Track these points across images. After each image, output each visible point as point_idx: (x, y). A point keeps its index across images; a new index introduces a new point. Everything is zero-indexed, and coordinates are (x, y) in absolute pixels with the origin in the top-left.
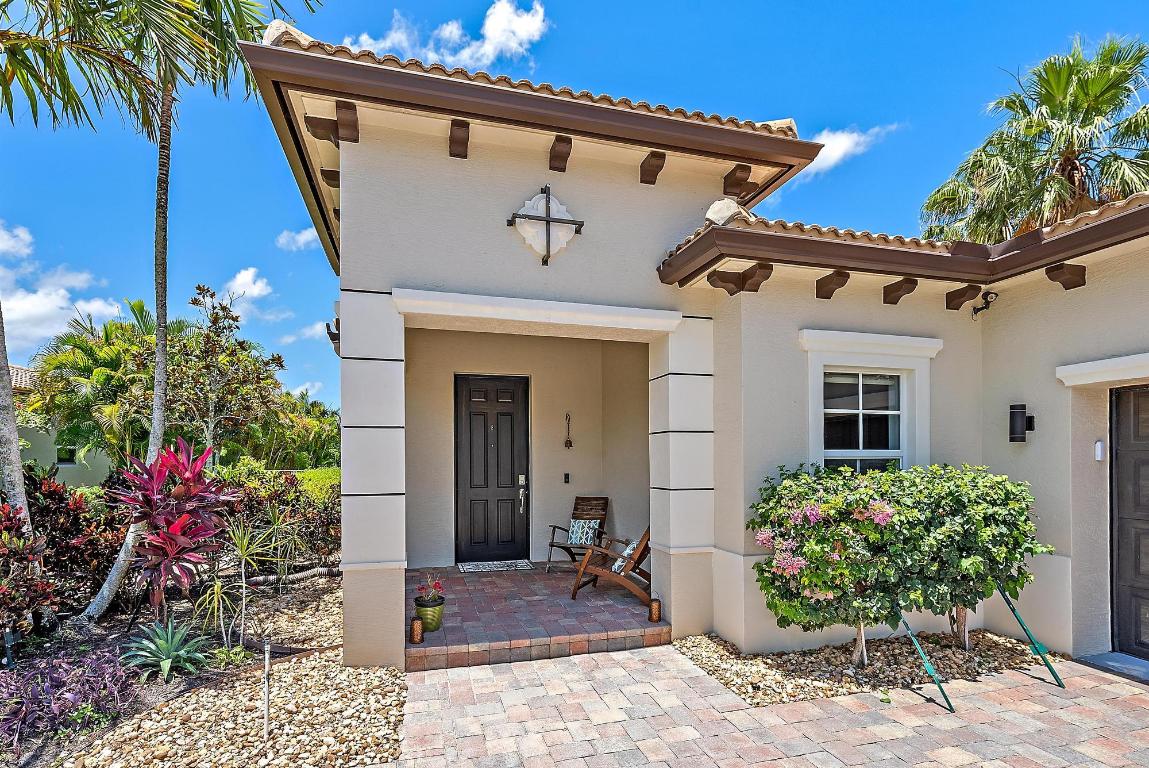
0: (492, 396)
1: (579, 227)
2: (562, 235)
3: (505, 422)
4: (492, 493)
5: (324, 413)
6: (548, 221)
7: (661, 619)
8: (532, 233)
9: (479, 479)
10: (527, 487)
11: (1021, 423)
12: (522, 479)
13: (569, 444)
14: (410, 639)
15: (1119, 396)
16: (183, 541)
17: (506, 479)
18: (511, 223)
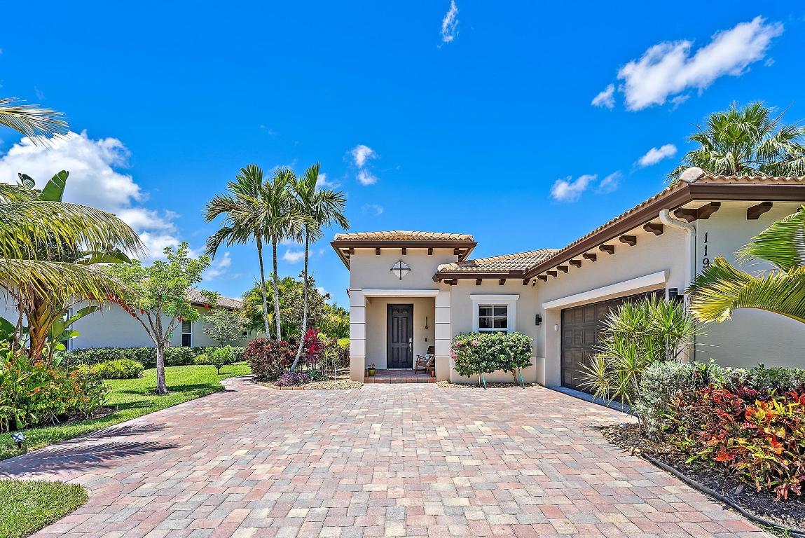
0: (400, 311)
1: (410, 270)
2: (405, 272)
3: (405, 320)
4: (400, 345)
5: (344, 314)
6: (401, 269)
7: (435, 376)
8: (397, 273)
9: (395, 340)
10: (412, 343)
11: (539, 320)
12: (410, 340)
13: (426, 327)
14: (366, 376)
15: (563, 312)
16: (314, 351)
17: (405, 340)
18: (391, 270)
